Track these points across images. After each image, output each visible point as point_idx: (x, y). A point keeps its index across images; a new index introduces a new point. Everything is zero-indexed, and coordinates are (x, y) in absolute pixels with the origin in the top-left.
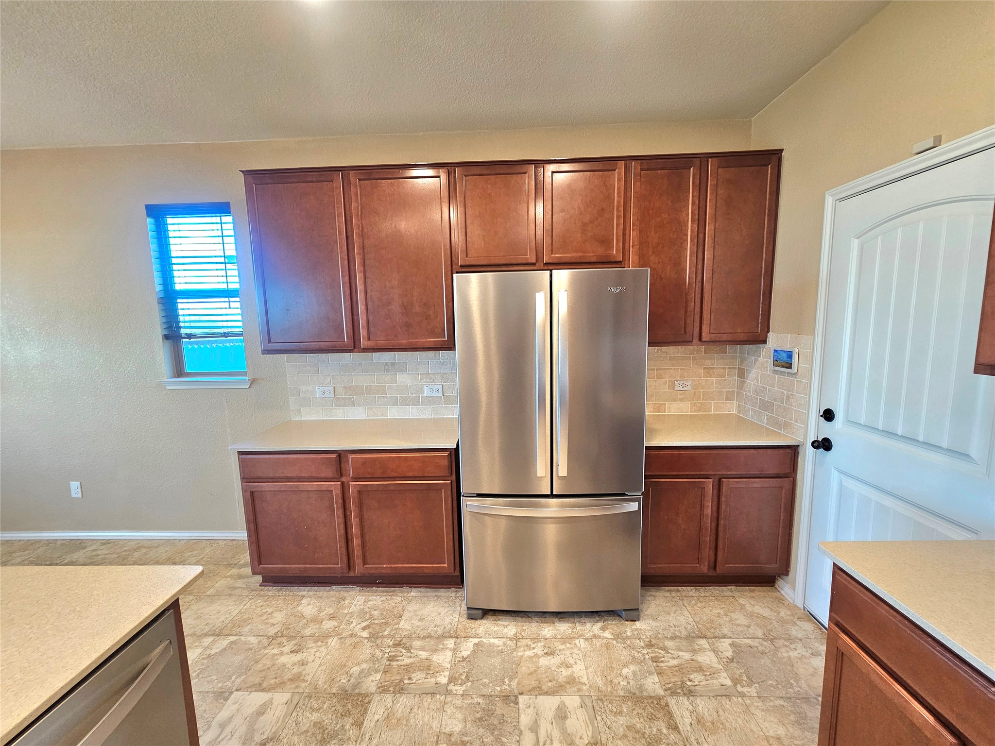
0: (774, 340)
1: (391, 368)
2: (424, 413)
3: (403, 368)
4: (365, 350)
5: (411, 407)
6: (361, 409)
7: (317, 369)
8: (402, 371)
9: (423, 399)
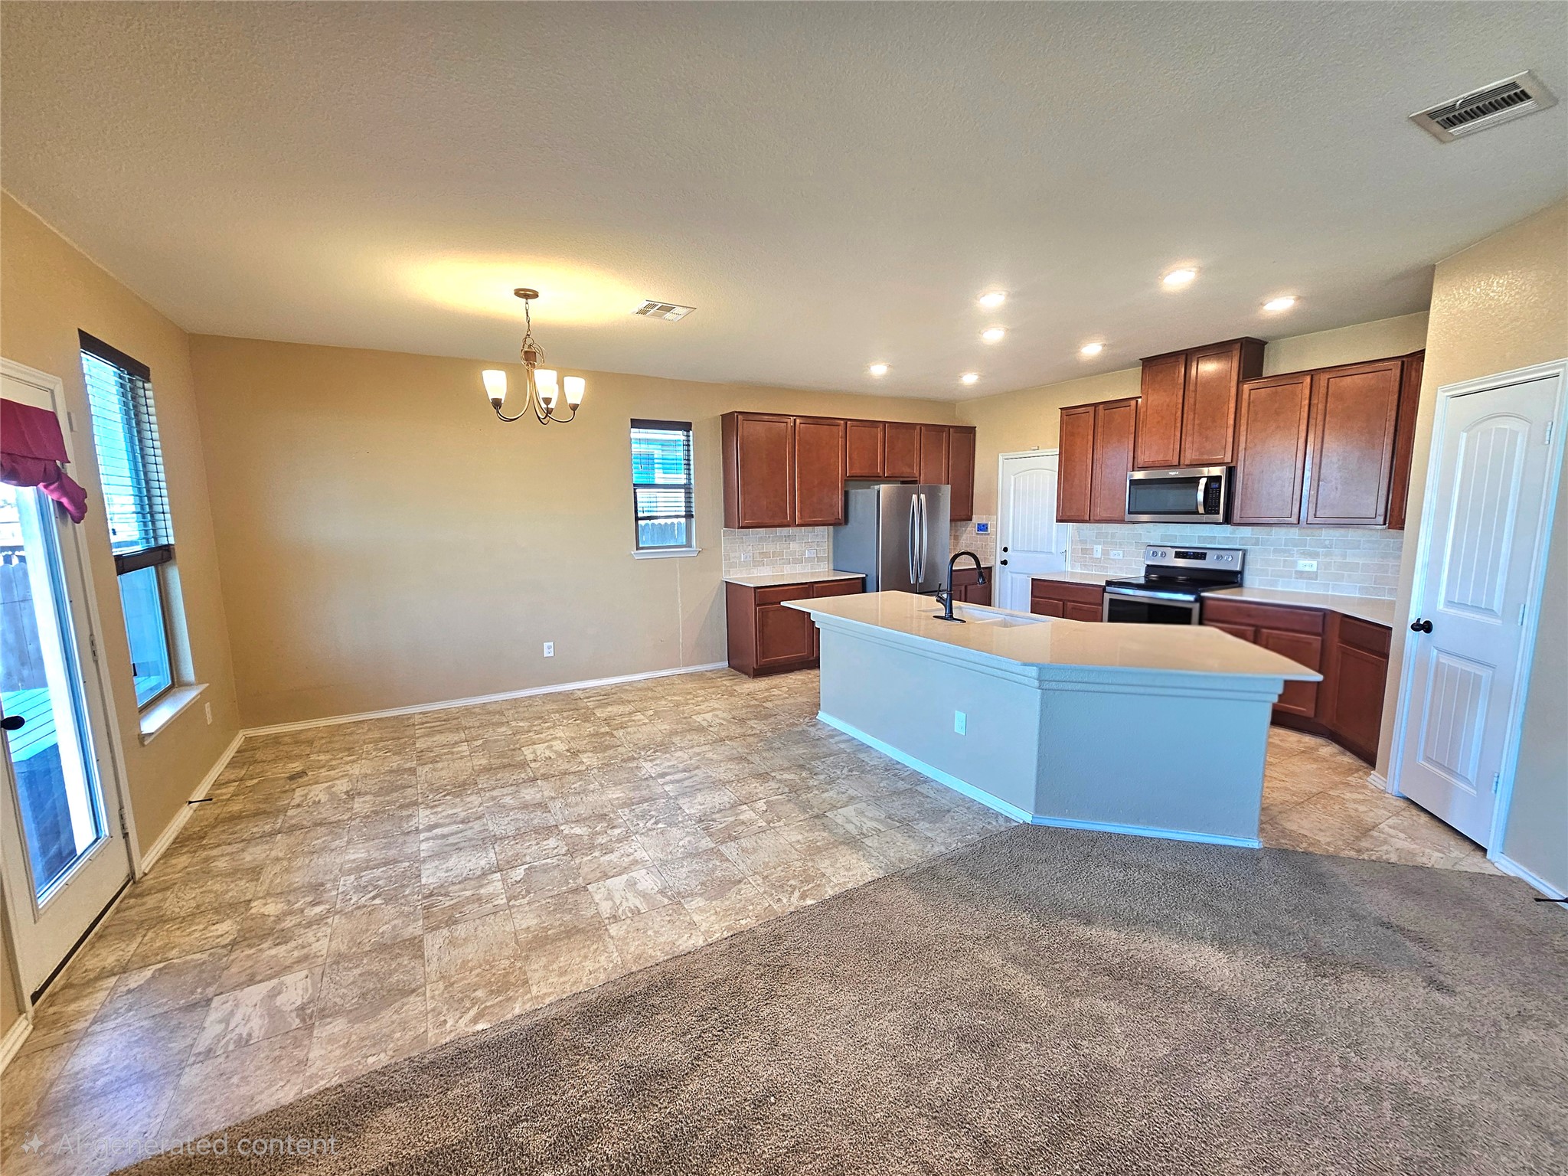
0: (976, 519)
1: (788, 538)
4: (799, 525)
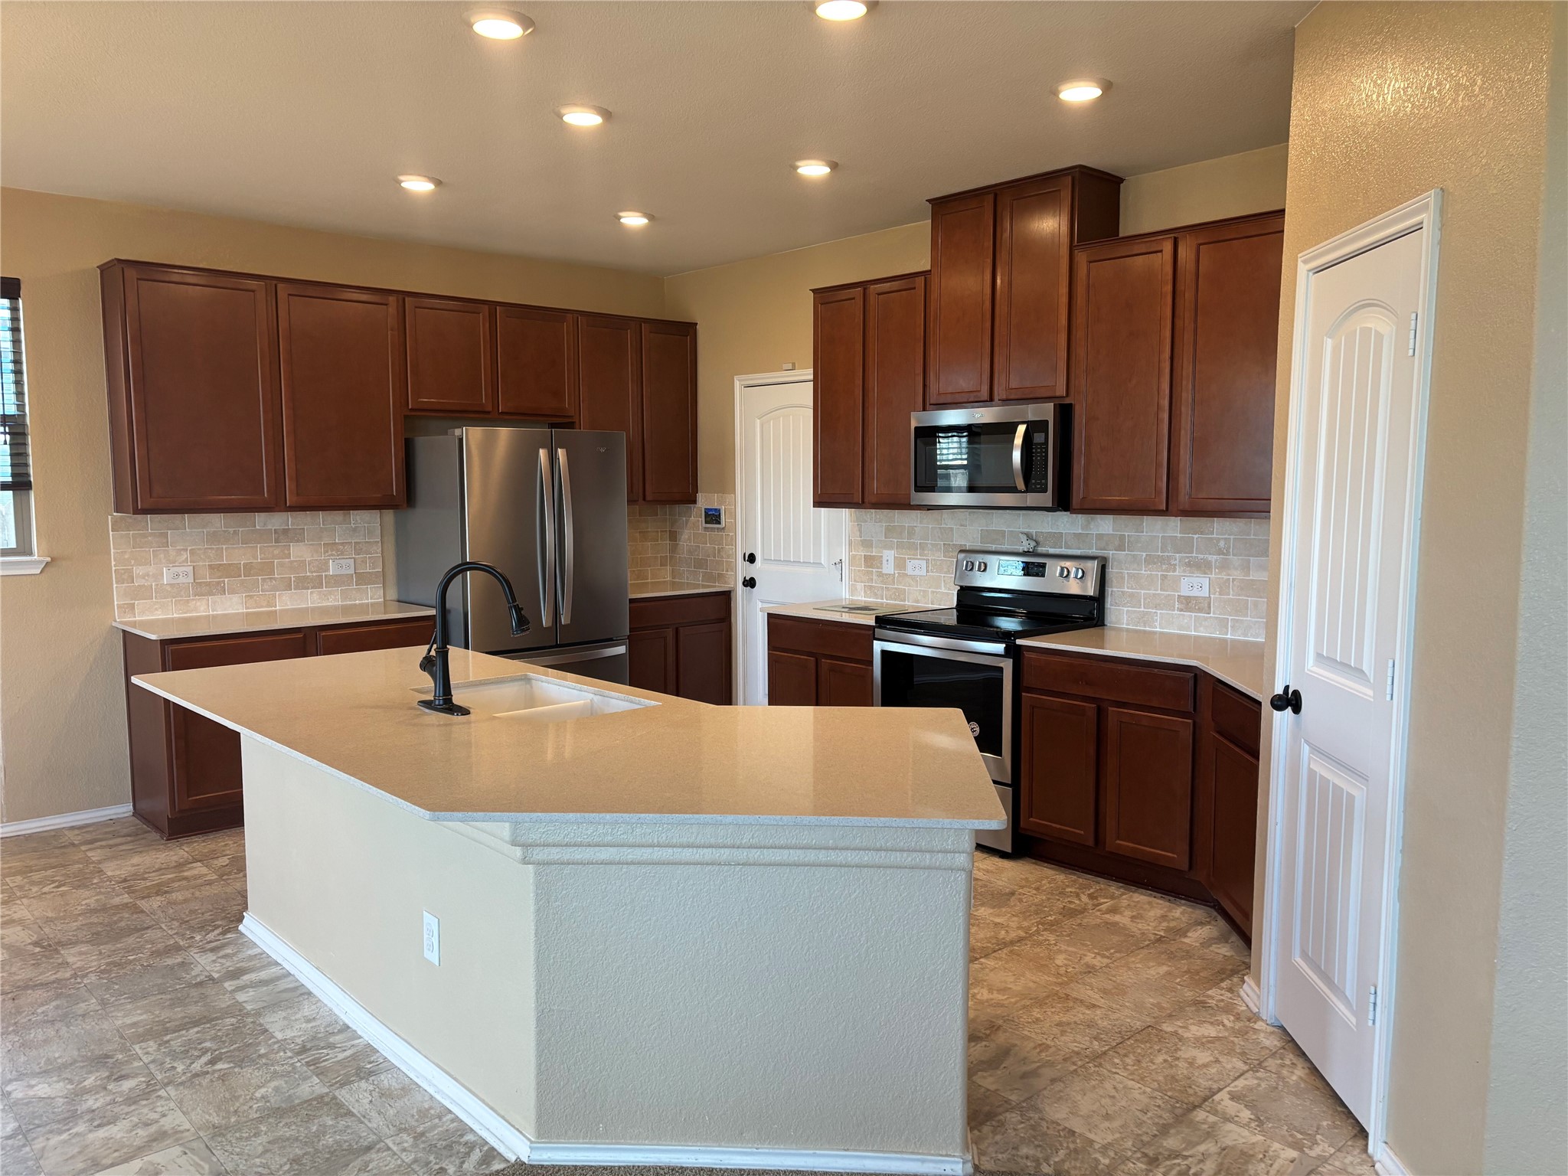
2: (328, 599)
3: (297, 536)
5: (309, 591)
6: (235, 598)
7: (165, 541)
8: (298, 541)
9: (327, 579)
